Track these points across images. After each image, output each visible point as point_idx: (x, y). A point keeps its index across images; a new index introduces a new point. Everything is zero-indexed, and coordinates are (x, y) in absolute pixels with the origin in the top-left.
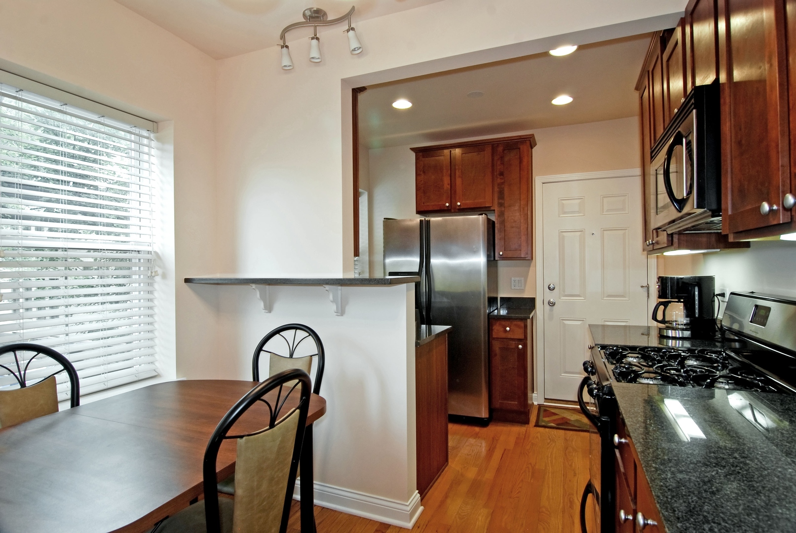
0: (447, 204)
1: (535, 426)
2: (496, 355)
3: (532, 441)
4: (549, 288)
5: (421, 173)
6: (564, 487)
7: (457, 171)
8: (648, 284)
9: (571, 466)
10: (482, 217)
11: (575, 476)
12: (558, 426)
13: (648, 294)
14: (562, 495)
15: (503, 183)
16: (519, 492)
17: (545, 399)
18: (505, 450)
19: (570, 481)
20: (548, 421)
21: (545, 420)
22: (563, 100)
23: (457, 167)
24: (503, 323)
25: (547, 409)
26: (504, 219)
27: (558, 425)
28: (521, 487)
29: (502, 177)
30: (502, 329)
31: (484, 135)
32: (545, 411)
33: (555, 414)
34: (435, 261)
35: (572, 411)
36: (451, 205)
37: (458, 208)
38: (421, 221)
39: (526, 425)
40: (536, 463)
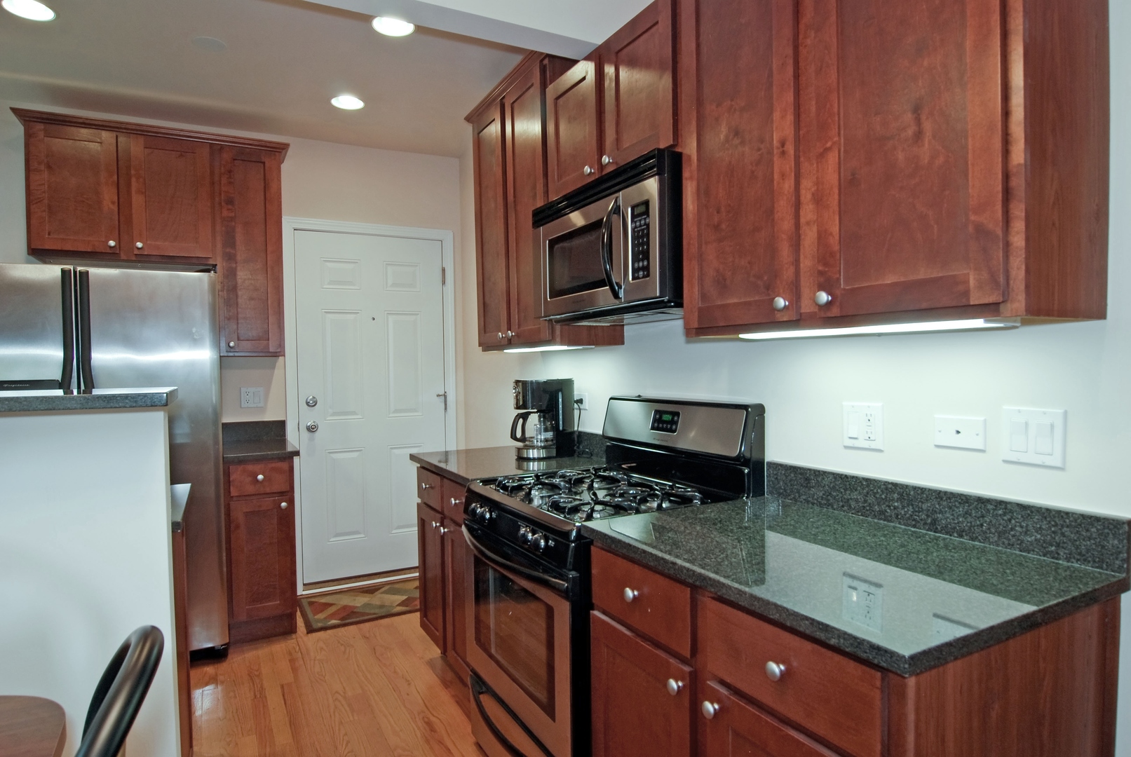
0: (112, 243)
1: (308, 633)
2: (238, 527)
3: (318, 658)
4: (308, 403)
5: (42, 167)
6: (405, 707)
7: (133, 180)
8: (445, 392)
9: (395, 672)
10: (210, 276)
11: (409, 684)
12: (344, 622)
13: (446, 405)
14: (410, 720)
15: (232, 219)
16: (348, 742)
17: (304, 585)
18: (282, 687)
19: (408, 694)
20: (325, 618)
21: (318, 618)
22: (348, 102)
23: (133, 172)
24: (250, 467)
25: (313, 600)
26: (237, 284)
27: (342, 619)
28: (346, 734)
29: (230, 207)
30: (248, 479)
31: (179, 121)
32: (311, 604)
33: (330, 605)
34: (102, 356)
35: (352, 593)
36: (120, 245)
37: (136, 252)
38: (63, 271)
39: (294, 636)
40: (344, 688)
